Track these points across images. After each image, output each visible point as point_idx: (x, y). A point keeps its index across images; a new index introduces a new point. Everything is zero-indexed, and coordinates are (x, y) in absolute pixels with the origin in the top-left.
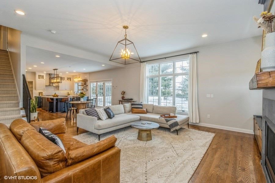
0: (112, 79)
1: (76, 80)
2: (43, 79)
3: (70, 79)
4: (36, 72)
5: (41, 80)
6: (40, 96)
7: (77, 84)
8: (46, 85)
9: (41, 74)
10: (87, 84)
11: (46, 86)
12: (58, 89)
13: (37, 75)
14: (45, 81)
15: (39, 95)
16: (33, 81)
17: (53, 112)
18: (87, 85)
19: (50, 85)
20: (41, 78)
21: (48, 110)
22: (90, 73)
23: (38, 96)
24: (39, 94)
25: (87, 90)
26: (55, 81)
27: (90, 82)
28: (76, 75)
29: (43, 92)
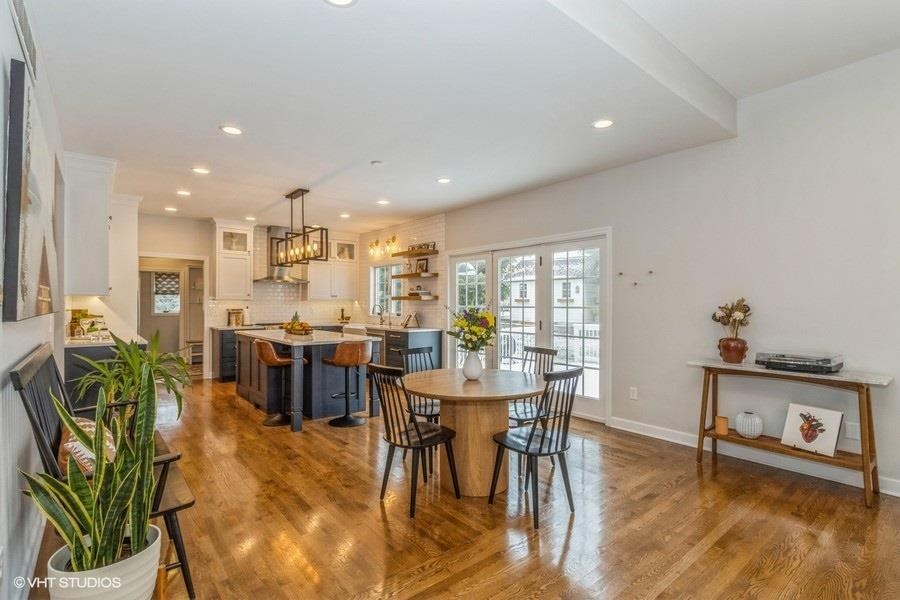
0: (608, 231)
1: (376, 253)
2: (246, 250)
3: (351, 247)
4: (216, 220)
5: (235, 253)
6: (233, 327)
7: (378, 270)
8: (258, 278)
9: (237, 229)
10: (432, 270)
11: (255, 281)
12: (304, 298)
13: (218, 230)
14: (250, 259)
15: (229, 323)
16: (202, 262)
17: (286, 420)
18: (436, 275)
19: (270, 278)
20: (234, 247)
21: (264, 403)
22: (453, 212)
23: (222, 325)
24: (226, 316)
25: (436, 298)
26: (296, 252)
27: (451, 256)
28: (377, 232)
29: (245, 310)
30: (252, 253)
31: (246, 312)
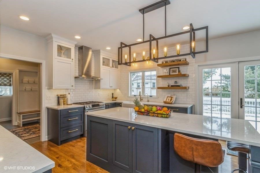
2: (70, 58)
4: (53, 35)
5: (63, 59)
11: (75, 78)
13: (54, 43)
15: (58, 105)
24: (56, 99)
29: (68, 95)
30: (74, 60)
31: (69, 96)
